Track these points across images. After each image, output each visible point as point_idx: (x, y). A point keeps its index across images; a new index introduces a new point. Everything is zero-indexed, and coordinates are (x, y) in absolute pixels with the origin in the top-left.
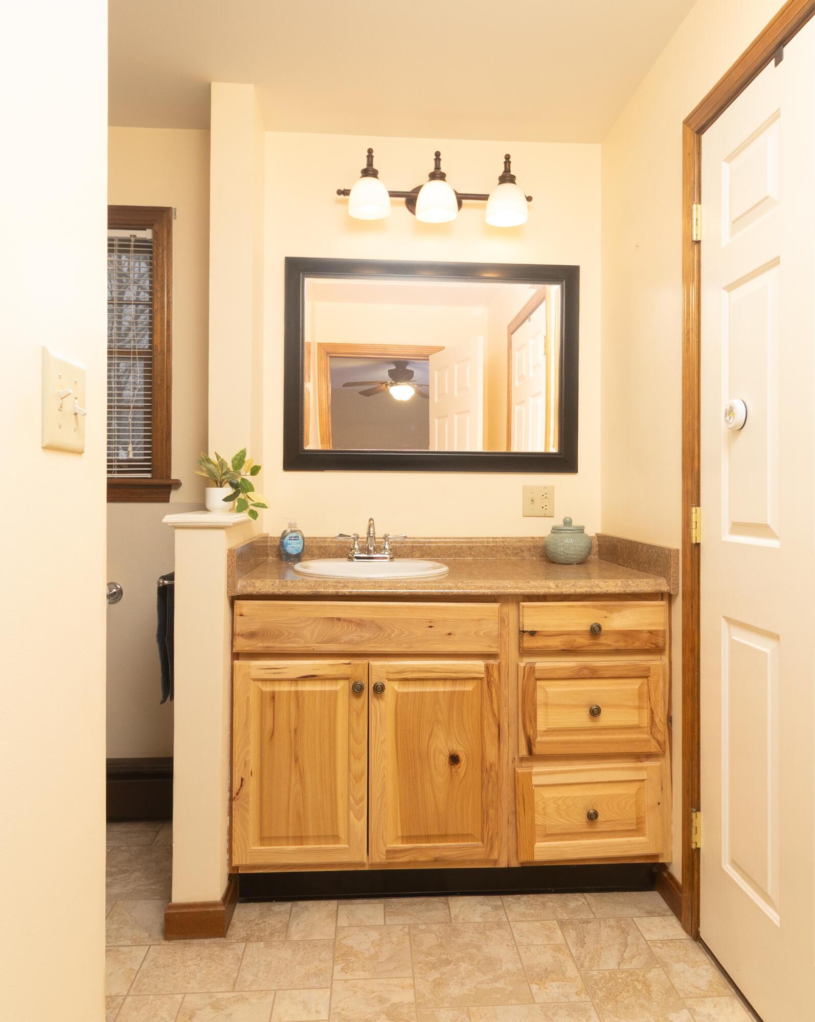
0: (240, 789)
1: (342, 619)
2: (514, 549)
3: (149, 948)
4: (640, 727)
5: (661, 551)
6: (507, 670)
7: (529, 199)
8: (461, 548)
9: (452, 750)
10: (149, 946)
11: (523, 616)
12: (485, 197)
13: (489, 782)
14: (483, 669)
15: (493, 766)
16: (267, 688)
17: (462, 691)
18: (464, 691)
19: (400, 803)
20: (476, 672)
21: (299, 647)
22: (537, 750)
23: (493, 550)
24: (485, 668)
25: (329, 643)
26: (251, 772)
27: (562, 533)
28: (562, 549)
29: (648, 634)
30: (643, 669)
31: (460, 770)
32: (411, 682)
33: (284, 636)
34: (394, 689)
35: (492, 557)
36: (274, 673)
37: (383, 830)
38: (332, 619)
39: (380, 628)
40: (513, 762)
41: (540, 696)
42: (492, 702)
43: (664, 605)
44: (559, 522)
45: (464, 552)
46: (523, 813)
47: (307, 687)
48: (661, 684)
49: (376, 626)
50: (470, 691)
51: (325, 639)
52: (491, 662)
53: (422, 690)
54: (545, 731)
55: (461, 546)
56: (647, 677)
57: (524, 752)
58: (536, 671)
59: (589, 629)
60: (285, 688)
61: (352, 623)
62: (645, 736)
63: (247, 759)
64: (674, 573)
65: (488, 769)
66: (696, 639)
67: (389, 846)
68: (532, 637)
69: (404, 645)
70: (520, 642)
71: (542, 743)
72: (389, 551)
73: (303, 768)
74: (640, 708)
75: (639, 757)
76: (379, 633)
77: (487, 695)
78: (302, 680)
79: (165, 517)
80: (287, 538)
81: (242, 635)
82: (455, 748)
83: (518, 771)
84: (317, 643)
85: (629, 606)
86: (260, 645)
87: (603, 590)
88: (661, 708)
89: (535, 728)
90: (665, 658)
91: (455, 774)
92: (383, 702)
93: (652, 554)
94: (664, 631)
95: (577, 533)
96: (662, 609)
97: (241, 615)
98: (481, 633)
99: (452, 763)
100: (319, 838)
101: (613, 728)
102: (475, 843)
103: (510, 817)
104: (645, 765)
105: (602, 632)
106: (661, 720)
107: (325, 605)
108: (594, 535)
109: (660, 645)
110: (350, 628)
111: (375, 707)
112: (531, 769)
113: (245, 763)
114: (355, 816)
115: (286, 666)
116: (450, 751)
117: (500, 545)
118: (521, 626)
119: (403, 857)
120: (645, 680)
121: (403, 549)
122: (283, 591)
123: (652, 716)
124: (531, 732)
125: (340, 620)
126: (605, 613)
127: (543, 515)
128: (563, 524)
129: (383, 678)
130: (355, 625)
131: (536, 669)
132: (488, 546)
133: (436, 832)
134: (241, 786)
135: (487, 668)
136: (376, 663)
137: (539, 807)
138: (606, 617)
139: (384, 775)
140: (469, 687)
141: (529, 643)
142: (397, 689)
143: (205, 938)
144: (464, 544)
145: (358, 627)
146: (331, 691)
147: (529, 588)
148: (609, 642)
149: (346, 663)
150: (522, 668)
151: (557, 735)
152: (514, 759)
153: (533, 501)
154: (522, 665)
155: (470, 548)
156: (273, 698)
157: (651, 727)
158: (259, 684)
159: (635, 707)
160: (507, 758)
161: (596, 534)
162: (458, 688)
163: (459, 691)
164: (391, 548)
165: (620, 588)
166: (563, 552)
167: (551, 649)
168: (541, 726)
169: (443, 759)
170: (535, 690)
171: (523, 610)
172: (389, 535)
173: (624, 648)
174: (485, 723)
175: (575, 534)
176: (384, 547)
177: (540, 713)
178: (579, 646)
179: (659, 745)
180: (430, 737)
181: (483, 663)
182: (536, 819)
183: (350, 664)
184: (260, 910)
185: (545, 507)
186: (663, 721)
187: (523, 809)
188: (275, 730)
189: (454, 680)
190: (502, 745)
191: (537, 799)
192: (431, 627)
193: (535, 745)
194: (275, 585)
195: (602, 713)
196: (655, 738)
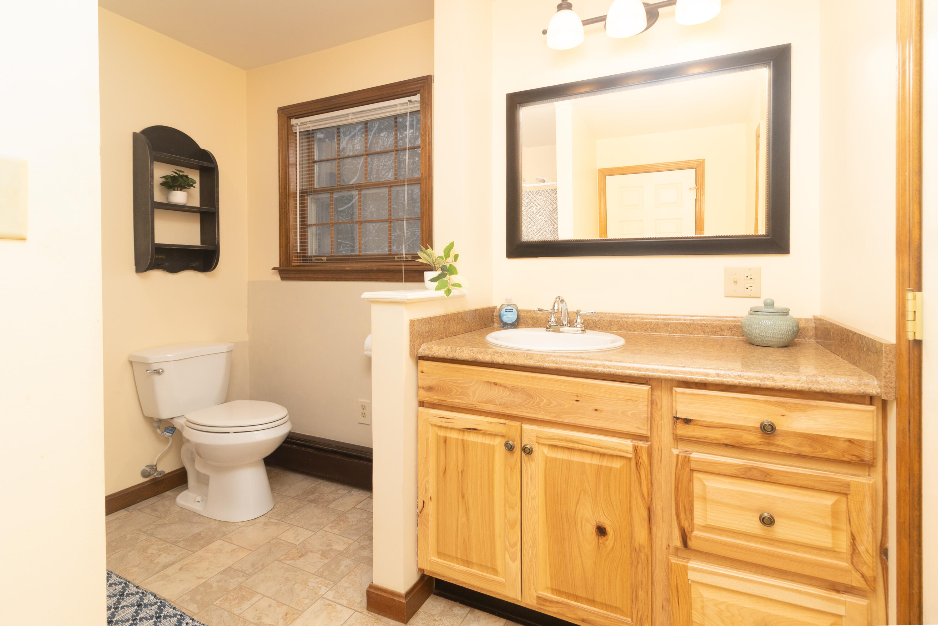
0: (422, 509)
1: (498, 384)
2: (713, 327)
3: (354, 613)
4: (834, 551)
5: (872, 344)
6: (660, 454)
8: (657, 324)
9: (600, 522)
10: (354, 611)
11: (676, 401)
13: (638, 562)
14: (631, 449)
15: (642, 548)
16: (442, 433)
17: (609, 467)
18: (611, 467)
19: (549, 557)
20: (623, 451)
21: (464, 403)
22: (692, 543)
23: (689, 327)
24: (633, 448)
25: (487, 403)
26: (431, 498)
27: (758, 315)
28: (757, 331)
29: (847, 443)
30: (840, 484)
31: (607, 543)
32: (560, 450)
33: (453, 393)
34: (544, 453)
35: (689, 334)
36: (446, 422)
37: (534, 577)
38: (490, 383)
39: (530, 396)
40: (667, 549)
41: (697, 488)
42: (640, 484)
43: (873, 411)
44: (759, 303)
45: (660, 328)
46: (678, 606)
47: (471, 438)
48: (868, 507)
49: (529, 394)
50: (617, 468)
51: (484, 399)
52: (640, 444)
53: (569, 459)
54: (703, 526)
55: (657, 322)
56: (846, 495)
57: (678, 542)
58: (691, 461)
59: (759, 426)
60: (454, 435)
61: (507, 389)
62: (844, 564)
63: (427, 487)
64: (886, 374)
65: (637, 549)
66: (916, 467)
67: (540, 592)
68: (687, 426)
69: (552, 415)
70: (674, 428)
71: (697, 538)
72: (581, 325)
73: (468, 505)
74: (834, 528)
75: (835, 587)
76: (529, 400)
77: (636, 476)
78: (467, 431)
79: (363, 294)
80: (503, 310)
81: (423, 388)
82: (602, 520)
83: (672, 561)
84: (478, 402)
85: (817, 407)
86: (435, 397)
87: (777, 383)
88: (868, 536)
89: (690, 521)
90: (877, 477)
91: (602, 545)
92: (533, 462)
93: (862, 346)
94: (874, 443)
95: (777, 315)
96: (871, 415)
97: (422, 372)
98: (629, 413)
99: (599, 534)
100: (481, 567)
101: (794, 544)
102: (625, 618)
103: (664, 604)
104: (842, 599)
105: (776, 432)
106: (867, 551)
107: (485, 371)
108: (811, 317)
109: (866, 459)
110: (505, 392)
111: (526, 466)
112: (687, 563)
113: (426, 489)
114: (510, 558)
115: (454, 418)
116: (598, 522)
117: (697, 323)
118: (674, 412)
119: (551, 607)
120: (844, 499)
121: (603, 323)
122: (451, 356)
123: (854, 542)
124: (686, 525)
125: (496, 385)
126: (782, 411)
127: (748, 296)
128: (764, 305)
129: (533, 441)
130: (508, 391)
131: (691, 459)
132: (684, 323)
133: (584, 595)
134: (423, 507)
135: (635, 449)
136: (527, 427)
137: (697, 605)
138: (783, 416)
139: (535, 528)
140: (617, 464)
141: (683, 430)
142: (546, 454)
143: (392, 619)
144: (660, 321)
145: (511, 393)
146: (489, 444)
147: (682, 374)
148: (788, 444)
149: (501, 422)
150: (675, 456)
151: (719, 535)
152: (669, 546)
153: (735, 282)
154: (675, 452)
155: (666, 325)
156: (445, 442)
157: (852, 555)
158: (436, 429)
159: (827, 527)
160: (660, 543)
161: (814, 316)
162: (605, 463)
163: (606, 467)
164: (582, 322)
165: (802, 385)
166: (759, 334)
167: (710, 441)
168: (698, 520)
169: (590, 530)
170: (691, 480)
171: (676, 396)
172: (580, 311)
173: (810, 455)
174: (634, 502)
175: (774, 317)
176: (577, 321)
177: (697, 506)
178: (746, 443)
179: (865, 580)
180: (577, 504)
181: (632, 444)
182: (693, 615)
183: (504, 424)
184: (444, 607)
185: (749, 288)
186: (871, 552)
187: (677, 601)
188: (447, 468)
189: (602, 455)
190: (654, 529)
191: (694, 595)
192: (577, 401)
193: (690, 539)
194: (447, 350)
195: (776, 523)
196: (857, 570)
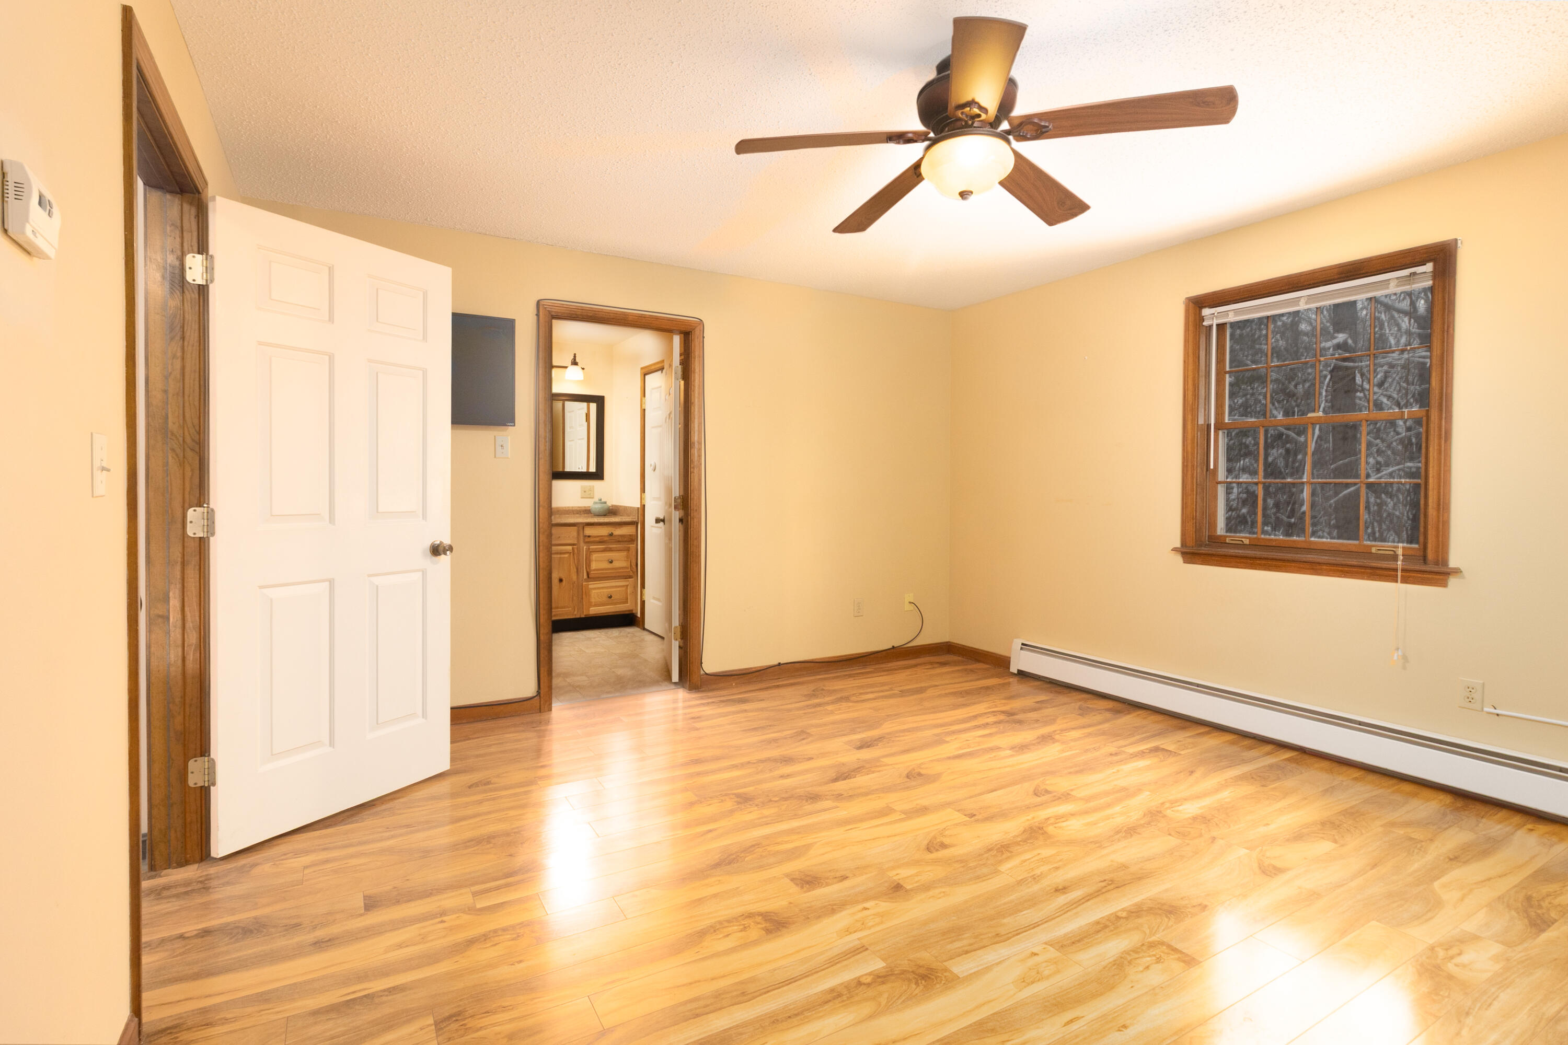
4: (626, 568)
5: (632, 509)
6: (580, 549)
7: (583, 369)
11: (585, 531)
12: (566, 367)
15: (575, 583)
22: (591, 577)
24: (572, 549)
41: (592, 558)
43: (633, 527)
44: (597, 499)
46: (586, 599)
52: (575, 547)
54: (594, 570)
56: (629, 550)
57: (586, 578)
59: (609, 535)
62: (628, 570)
70: (584, 540)
71: (593, 574)
75: (625, 578)
77: (573, 558)
83: (584, 584)
89: (590, 569)
90: (636, 545)
93: (628, 510)
94: (633, 535)
101: (617, 568)
105: (613, 536)
112: (589, 583)
118: (585, 534)
123: (630, 564)
131: (590, 549)
141: (587, 540)
148: (616, 539)
151: (598, 572)
152: (583, 580)
154: (585, 547)
157: (630, 567)
159: (625, 561)
160: (580, 580)
170: (590, 556)
173: (621, 541)
174: (572, 568)
177: (592, 564)
178: (605, 541)
182: (589, 600)
190: (578, 575)
191: (590, 594)
195: (613, 563)
196: (631, 571)
